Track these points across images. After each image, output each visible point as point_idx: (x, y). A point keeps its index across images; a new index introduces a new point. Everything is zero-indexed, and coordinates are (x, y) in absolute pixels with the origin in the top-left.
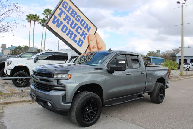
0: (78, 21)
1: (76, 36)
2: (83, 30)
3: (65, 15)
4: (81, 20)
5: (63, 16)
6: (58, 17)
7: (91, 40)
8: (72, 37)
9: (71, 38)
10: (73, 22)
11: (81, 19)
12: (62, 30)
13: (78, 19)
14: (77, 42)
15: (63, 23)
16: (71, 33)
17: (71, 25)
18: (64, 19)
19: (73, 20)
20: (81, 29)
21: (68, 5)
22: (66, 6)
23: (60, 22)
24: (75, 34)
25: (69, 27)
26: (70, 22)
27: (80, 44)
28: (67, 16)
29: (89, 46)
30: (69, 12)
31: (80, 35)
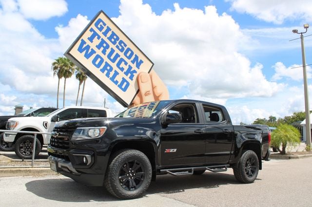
0: (122, 50)
1: (118, 74)
2: (129, 66)
3: (100, 40)
4: (126, 49)
5: (96, 41)
6: (88, 43)
8: (111, 75)
9: (108, 77)
10: (113, 51)
11: (127, 47)
12: (94, 62)
13: (120, 48)
14: (119, 84)
15: (95, 52)
16: (108, 68)
17: (109, 56)
18: (97, 46)
19: (112, 49)
20: (126, 64)
21: (105, 24)
22: (101, 25)
23: (90, 51)
24: (115, 71)
25: (106, 59)
26: (108, 51)
27: (123, 87)
28: (103, 41)
29: (138, 91)
30: (106, 36)
31: (125, 73)
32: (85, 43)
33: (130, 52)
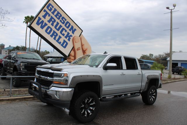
0: (63, 23)
1: (61, 37)
2: (68, 32)
3: (50, 17)
4: (66, 22)
5: (48, 18)
6: (43, 19)
7: (75, 42)
8: (57, 39)
9: (55, 40)
10: (58, 24)
12: (46, 31)
13: (63, 21)
14: (61, 43)
15: (47, 25)
16: (55, 34)
17: (56, 27)
18: (48, 21)
19: (57, 22)
20: (66, 31)
21: (53, 7)
22: (50, 8)
23: (44, 24)
24: (59, 36)
25: (54, 29)
26: (55, 24)
27: (64, 45)
28: (52, 18)
29: (73, 47)
30: (54, 14)
31: (65, 37)
32: (41, 19)
33: (68, 24)
